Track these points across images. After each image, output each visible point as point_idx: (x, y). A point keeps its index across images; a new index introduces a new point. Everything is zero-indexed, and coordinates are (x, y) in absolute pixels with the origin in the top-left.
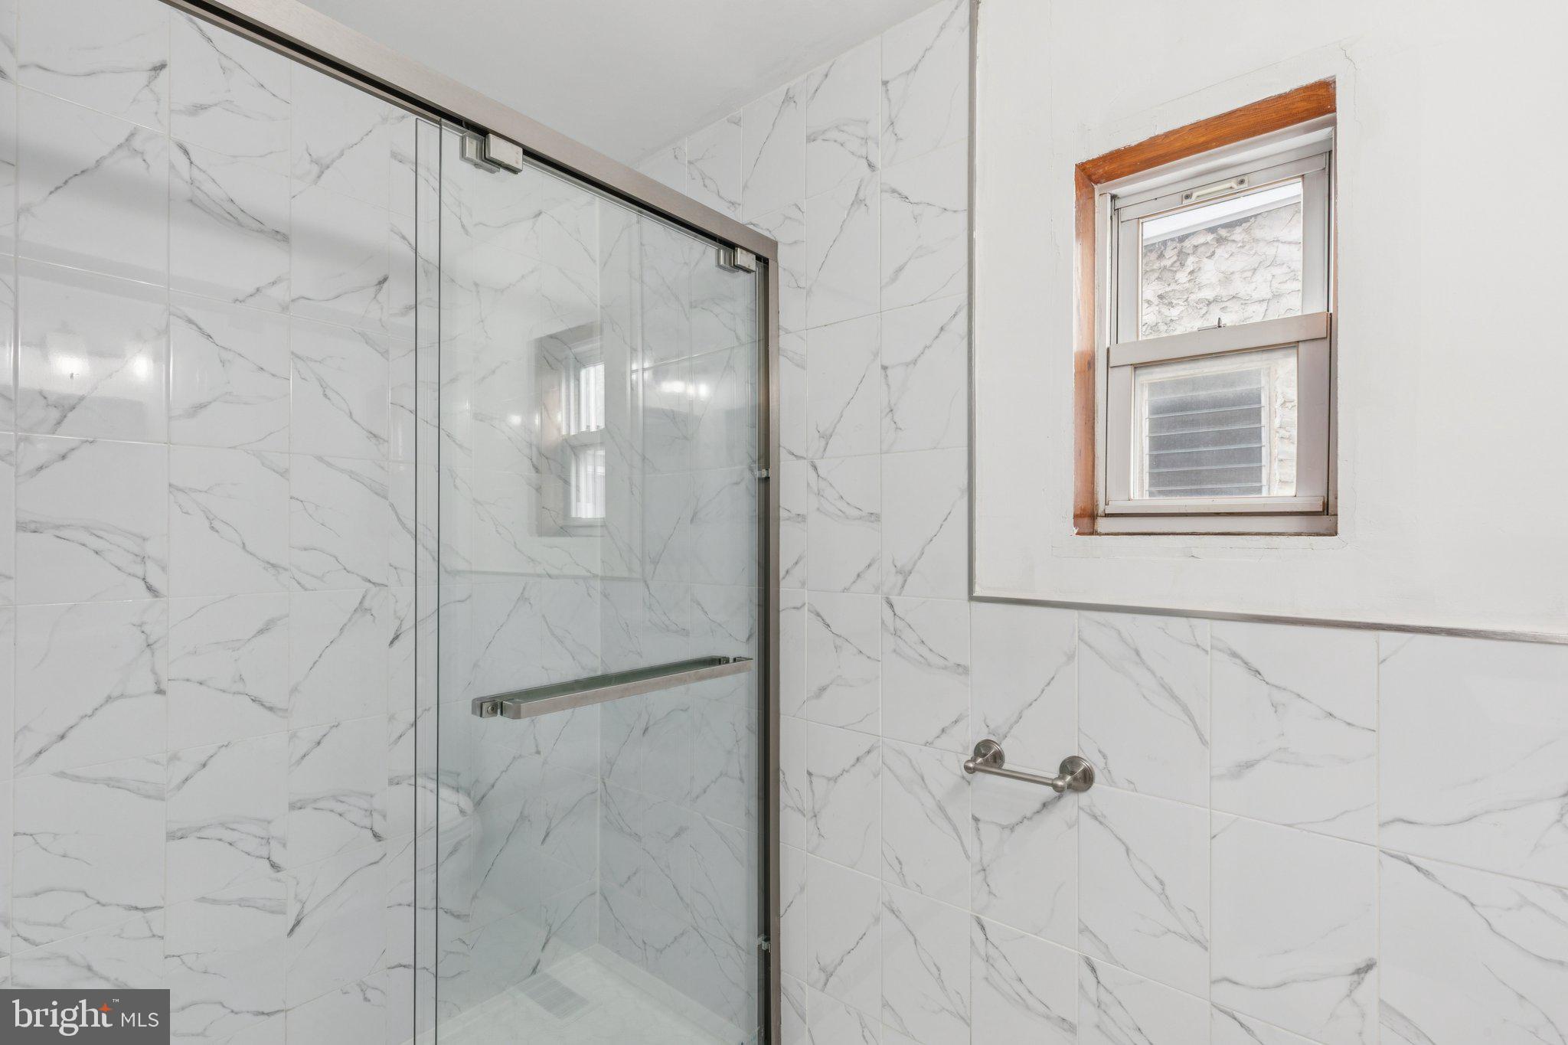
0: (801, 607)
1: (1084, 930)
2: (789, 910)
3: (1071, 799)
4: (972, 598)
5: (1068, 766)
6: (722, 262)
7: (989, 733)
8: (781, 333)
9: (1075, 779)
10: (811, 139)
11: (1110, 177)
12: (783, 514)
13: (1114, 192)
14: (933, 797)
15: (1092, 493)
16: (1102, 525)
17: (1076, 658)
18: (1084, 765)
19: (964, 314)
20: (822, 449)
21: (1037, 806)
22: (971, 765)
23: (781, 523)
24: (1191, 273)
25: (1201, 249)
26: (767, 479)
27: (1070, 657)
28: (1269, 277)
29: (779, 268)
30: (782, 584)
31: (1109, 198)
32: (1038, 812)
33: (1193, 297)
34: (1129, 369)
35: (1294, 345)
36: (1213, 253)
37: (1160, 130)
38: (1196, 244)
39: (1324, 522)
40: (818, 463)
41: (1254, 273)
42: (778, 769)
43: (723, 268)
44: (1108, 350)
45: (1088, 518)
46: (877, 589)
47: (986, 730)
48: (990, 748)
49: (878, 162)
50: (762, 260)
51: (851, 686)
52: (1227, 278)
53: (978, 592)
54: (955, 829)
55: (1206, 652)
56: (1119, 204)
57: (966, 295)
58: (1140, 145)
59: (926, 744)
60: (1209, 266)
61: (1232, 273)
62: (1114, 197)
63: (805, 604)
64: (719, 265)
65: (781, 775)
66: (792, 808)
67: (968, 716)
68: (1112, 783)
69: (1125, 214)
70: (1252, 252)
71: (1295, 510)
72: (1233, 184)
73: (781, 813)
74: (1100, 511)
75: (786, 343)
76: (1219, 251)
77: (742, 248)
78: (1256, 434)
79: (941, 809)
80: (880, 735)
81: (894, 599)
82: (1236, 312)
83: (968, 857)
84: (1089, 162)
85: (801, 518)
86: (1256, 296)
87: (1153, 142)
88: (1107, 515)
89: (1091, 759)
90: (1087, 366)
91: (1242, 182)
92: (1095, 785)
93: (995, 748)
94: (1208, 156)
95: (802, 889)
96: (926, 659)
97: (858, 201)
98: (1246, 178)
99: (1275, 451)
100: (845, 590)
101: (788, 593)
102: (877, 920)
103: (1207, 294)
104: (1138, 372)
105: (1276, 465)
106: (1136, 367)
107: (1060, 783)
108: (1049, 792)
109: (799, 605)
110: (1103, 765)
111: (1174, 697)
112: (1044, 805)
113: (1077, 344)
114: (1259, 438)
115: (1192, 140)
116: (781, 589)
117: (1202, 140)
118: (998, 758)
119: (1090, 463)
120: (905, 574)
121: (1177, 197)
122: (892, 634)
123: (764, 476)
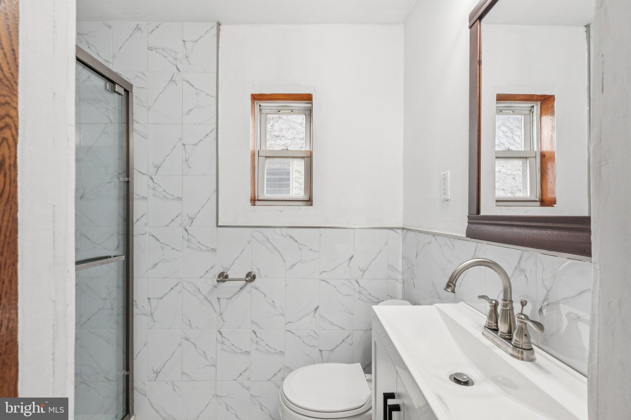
0: (145, 234)
1: (253, 322)
2: (138, 356)
3: (249, 285)
4: (218, 226)
5: (248, 275)
6: (108, 88)
7: (223, 270)
8: (134, 122)
9: (251, 278)
10: (150, 49)
11: (259, 100)
12: (135, 196)
13: (261, 104)
14: (203, 295)
15: (254, 193)
16: (257, 203)
17: (251, 242)
18: (253, 274)
19: (215, 131)
20: (155, 172)
21: (239, 289)
22: (219, 280)
23: (134, 200)
24: (272, 126)
25: (274, 119)
26: (128, 182)
27: (249, 242)
28: (292, 133)
29: (133, 96)
30: (135, 225)
31: (259, 105)
32: (239, 291)
33: (272, 134)
34: (264, 157)
35: (303, 157)
36: (278, 121)
37: (274, 92)
38: (273, 117)
39: (309, 203)
40: (154, 177)
41: (288, 130)
42: (133, 300)
43: (108, 91)
44: (259, 151)
45: (254, 200)
46: (181, 225)
47: (222, 269)
48: (224, 274)
49: (181, 69)
50: (127, 92)
51: (169, 262)
52: (281, 130)
53: (220, 224)
54: (211, 304)
55: (285, 237)
56: (261, 108)
57: (215, 125)
58: (269, 94)
59: (201, 277)
60: (276, 124)
61: (283, 129)
62: (260, 106)
63: (146, 233)
64: (106, 89)
65: (134, 302)
66: (140, 314)
67: (216, 265)
68: (261, 277)
69: (263, 111)
70: (288, 124)
71: (302, 200)
72: (290, 111)
73: (134, 317)
74: (256, 199)
75: (136, 126)
76: (280, 121)
77: (118, 84)
78: (288, 180)
79: (206, 298)
80: (182, 278)
81: (188, 228)
82: (284, 141)
83: (215, 312)
84: (255, 94)
85: (145, 198)
86: (289, 137)
87: (272, 95)
88: (258, 200)
89: (255, 271)
90: (253, 155)
91: (292, 111)
92: (256, 279)
93: (226, 274)
94: (285, 102)
95: (145, 344)
96: (200, 248)
97: (172, 80)
98: (293, 111)
99: (294, 185)
100: (166, 226)
101: (138, 228)
102: (180, 344)
103: (276, 134)
104: (266, 159)
105: (294, 189)
106: (266, 157)
107: (247, 279)
108: (244, 282)
109: (144, 233)
110: (258, 273)
111: (277, 250)
112: (241, 289)
113: (251, 148)
114: (289, 181)
115: (281, 97)
116: (134, 227)
117: (284, 98)
118: (227, 277)
119: (254, 184)
120: (192, 219)
121: (277, 111)
122: (187, 241)
123: (126, 180)
